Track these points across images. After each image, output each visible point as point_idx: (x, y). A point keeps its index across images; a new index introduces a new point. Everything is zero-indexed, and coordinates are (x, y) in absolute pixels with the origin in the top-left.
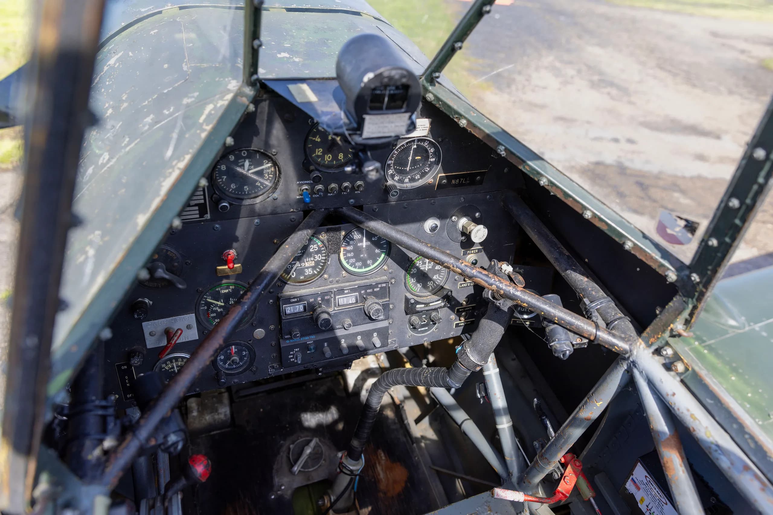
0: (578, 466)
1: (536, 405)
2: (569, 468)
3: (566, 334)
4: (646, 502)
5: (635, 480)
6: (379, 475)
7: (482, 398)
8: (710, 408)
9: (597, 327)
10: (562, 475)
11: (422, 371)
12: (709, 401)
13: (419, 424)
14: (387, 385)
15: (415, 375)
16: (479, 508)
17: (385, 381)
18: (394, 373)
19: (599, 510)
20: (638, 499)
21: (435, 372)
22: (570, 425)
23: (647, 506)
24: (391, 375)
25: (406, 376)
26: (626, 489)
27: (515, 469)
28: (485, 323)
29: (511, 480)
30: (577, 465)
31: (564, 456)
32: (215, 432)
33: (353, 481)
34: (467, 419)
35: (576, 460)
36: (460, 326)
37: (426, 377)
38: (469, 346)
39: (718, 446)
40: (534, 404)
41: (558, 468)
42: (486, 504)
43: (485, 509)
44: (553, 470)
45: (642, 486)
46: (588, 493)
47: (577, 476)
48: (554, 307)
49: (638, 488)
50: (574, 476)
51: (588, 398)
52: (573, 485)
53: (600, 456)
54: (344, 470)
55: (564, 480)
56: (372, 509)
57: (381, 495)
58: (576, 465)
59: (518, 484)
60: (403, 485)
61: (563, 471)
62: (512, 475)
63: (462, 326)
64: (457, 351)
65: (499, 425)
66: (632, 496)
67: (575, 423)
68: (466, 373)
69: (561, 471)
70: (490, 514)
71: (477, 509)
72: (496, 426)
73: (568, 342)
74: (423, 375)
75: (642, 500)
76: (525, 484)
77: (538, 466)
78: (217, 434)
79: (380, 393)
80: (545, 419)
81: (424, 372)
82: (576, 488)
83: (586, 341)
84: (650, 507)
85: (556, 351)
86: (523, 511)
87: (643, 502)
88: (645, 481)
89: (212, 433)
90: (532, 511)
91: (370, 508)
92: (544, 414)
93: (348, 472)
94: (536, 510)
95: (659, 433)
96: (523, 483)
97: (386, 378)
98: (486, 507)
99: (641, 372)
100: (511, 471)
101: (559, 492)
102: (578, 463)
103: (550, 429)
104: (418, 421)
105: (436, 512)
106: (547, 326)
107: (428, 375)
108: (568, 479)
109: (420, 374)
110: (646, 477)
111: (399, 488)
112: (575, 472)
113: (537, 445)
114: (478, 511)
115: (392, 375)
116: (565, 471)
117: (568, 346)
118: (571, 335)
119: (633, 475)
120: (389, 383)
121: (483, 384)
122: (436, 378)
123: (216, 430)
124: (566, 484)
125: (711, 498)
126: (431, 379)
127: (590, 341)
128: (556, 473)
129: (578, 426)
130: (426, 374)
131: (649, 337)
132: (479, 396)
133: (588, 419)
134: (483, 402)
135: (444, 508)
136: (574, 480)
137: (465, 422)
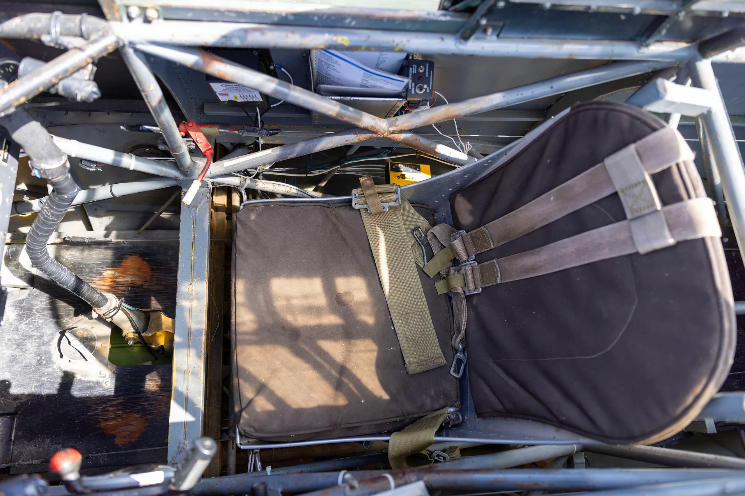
0: (193, 125)
1: (126, 129)
2: (191, 133)
3: (75, 79)
4: (238, 96)
5: (221, 93)
6: (127, 281)
7: (97, 168)
8: (194, 18)
9: (80, 49)
10: (194, 142)
11: (43, 215)
12: (190, 15)
13: (93, 228)
14: (41, 253)
15: (44, 224)
16: (191, 215)
17: (37, 253)
18: (31, 242)
19: (230, 130)
20: (234, 99)
21: (52, 204)
22: (159, 116)
23: (241, 97)
24: (32, 245)
25: (41, 232)
26: (224, 102)
27: (173, 173)
28: (18, 136)
29: (180, 180)
30: (191, 125)
31: (180, 131)
32: (13, 435)
33: (125, 308)
34: (111, 188)
35: (187, 124)
36: (7, 158)
37: (53, 214)
38: (39, 163)
39: (224, 37)
40: (125, 130)
41: (188, 141)
42: (190, 208)
43: (194, 210)
44: (187, 146)
45: (227, 92)
46: (214, 130)
47: (200, 131)
48: (39, 74)
49: (227, 95)
50: (198, 133)
51: (143, 92)
52: (204, 138)
53: (191, 99)
54: (111, 315)
55: (198, 143)
56: (154, 297)
57: (146, 285)
58: (191, 127)
59: (186, 176)
60: (145, 263)
61: (192, 139)
62: (177, 177)
63: (8, 156)
64: (39, 176)
65: (130, 167)
66: (230, 101)
67: (159, 110)
68: (67, 178)
69: (191, 141)
70: (199, 208)
71: (192, 217)
72: (130, 169)
73: (84, 83)
74: (49, 216)
75: (236, 97)
76: (189, 172)
77: (179, 156)
78: (15, 433)
79: (47, 261)
80: (143, 128)
81: (46, 213)
82: (208, 137)
83: (90, 67)
84: (242, 96)
85: (88, 98)
86: (207, 183)
87: (237, 98)
88: (224, 88)
89: (13, 438)
90: (210, 176)
91: (153, 298)
92: (138, 126)
93: (115, 311)
94: (210, 173)
95: (196, 63)
96: (187, 173)
97: (33, 251)
98: (193, 210)
99: (142, 43)
100: (174, 176)
101: (205, 152)
102: (190, 124)
103: (153, 129)
104: (89, 227)
105: (180, 251)
106: (57, 90)
107: (51, 212)
108: (199, 140)
109: (46, 219)
110: (222, 85)
111: (146, 268)
112: (196, 131)
113: (162, 147)
114: (193, 217)
115: (34, 244)
116: (191, 137)
117: (88, 85)
118: (76, 75)
119: (216, 92)
120: (41, 250)
121: (83, 161)
122: (59, 206)
123: (11, 433)
124: (202, 143)
125: (254, 53)
126: (56, 211)
127: (93, 63)
128: (191, 146)
129: (162, 111)
130: (49, 213)
131: (113, 14)
132: (93, 170)
133: (160, 102)
134: (101, 169)
135: (180, 243)
136: (201, 135)
137: (113, 191)
